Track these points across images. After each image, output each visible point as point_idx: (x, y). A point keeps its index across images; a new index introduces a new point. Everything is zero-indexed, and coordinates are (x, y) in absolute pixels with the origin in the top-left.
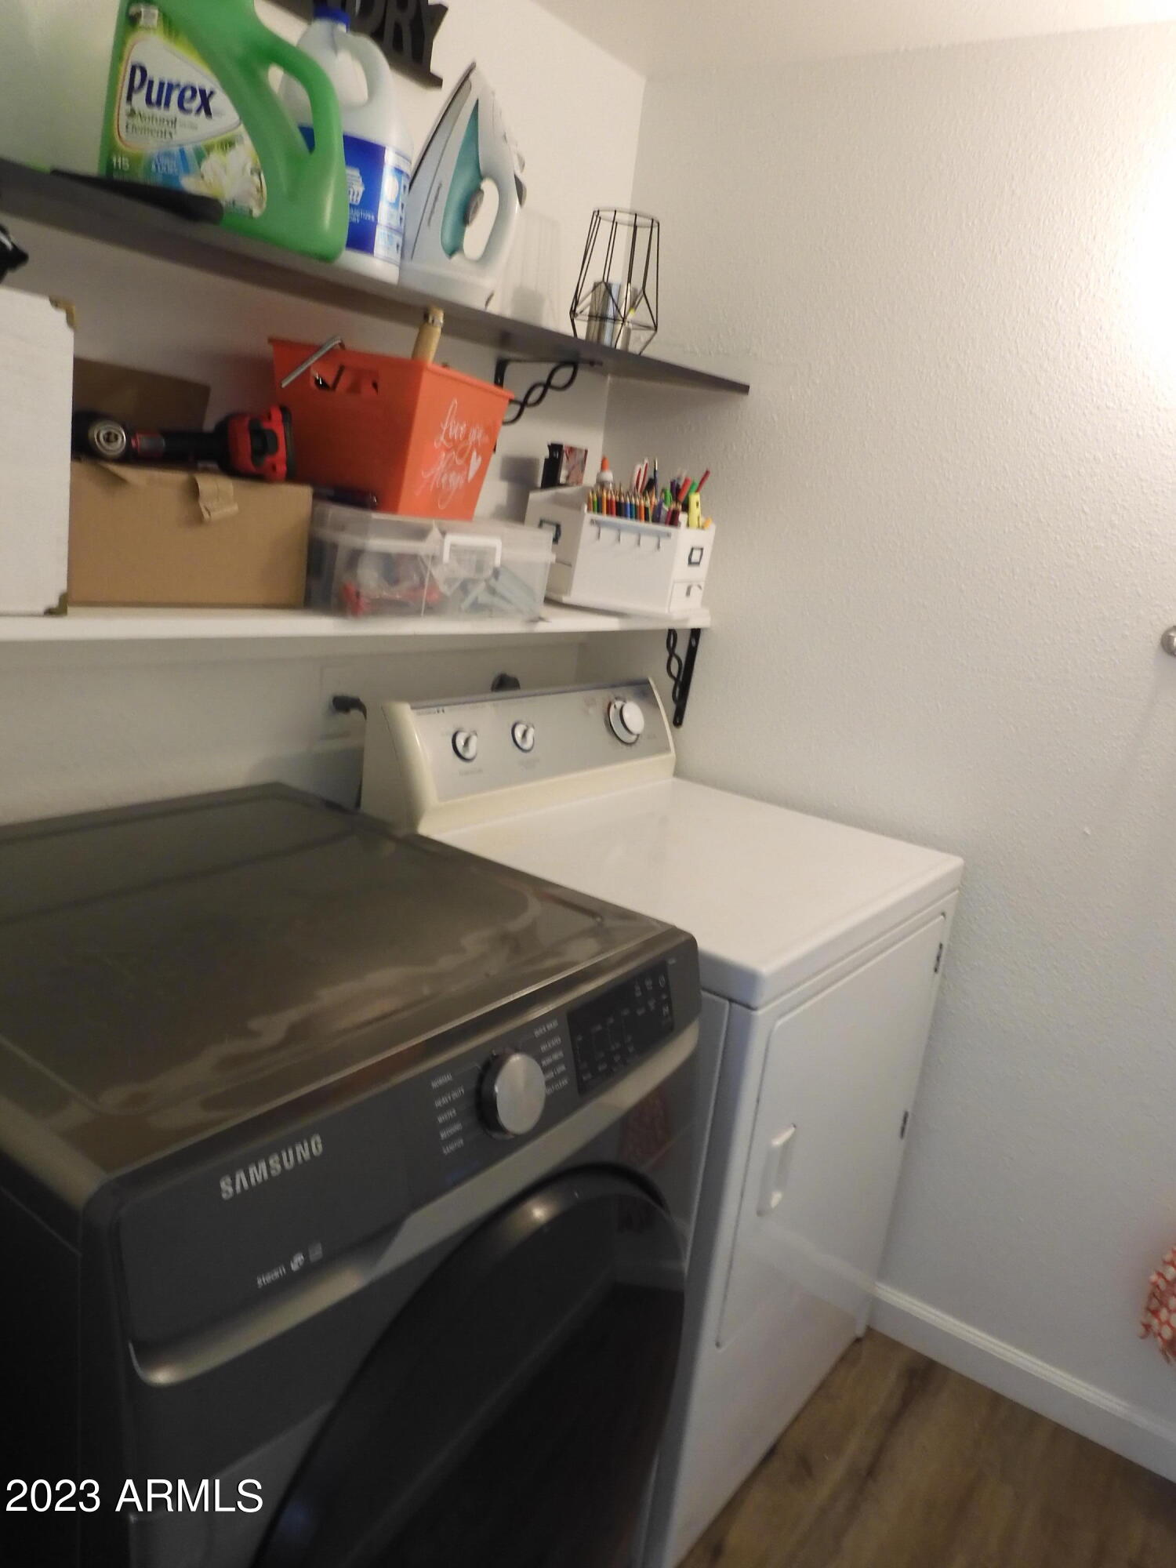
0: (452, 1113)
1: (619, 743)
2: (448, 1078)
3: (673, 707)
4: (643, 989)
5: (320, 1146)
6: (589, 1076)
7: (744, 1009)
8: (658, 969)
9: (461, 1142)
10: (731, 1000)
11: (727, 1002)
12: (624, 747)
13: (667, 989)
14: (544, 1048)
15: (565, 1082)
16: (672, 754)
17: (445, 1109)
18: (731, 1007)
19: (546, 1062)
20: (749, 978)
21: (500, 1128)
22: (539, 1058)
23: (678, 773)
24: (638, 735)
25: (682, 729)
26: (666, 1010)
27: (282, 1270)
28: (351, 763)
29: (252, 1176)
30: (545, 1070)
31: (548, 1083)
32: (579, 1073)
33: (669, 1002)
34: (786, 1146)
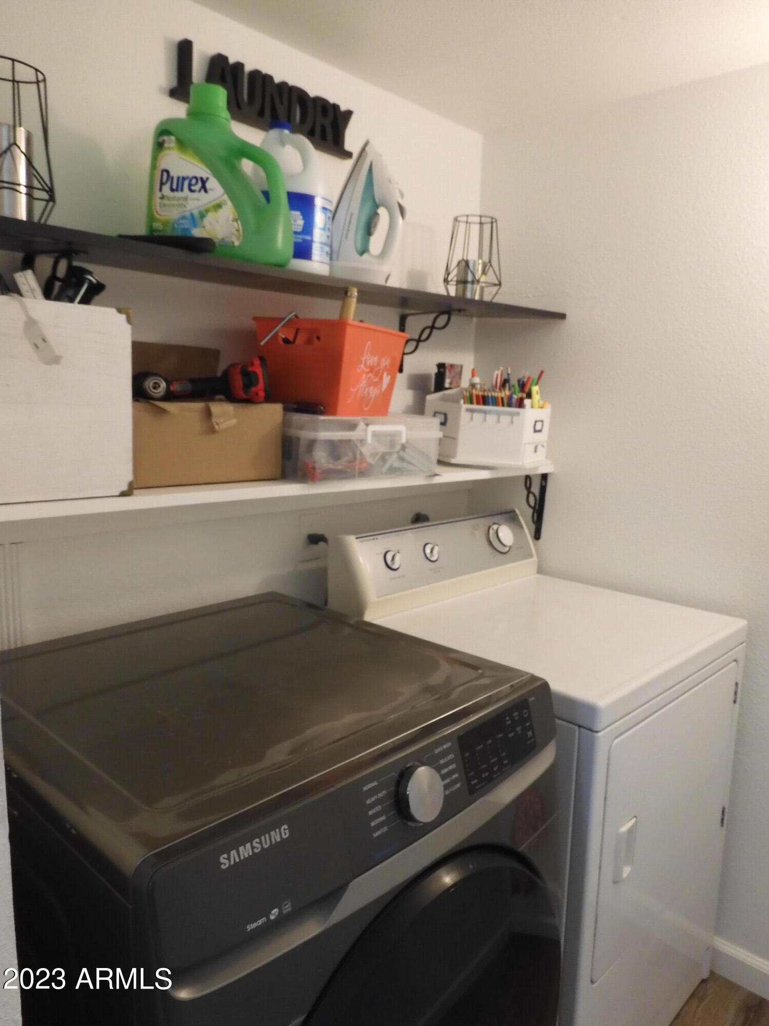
0: (378, 808)
1: (497, 553)
2: (375, 784)
3: (533, 527)
4: (512, 718)
5: (287, 831)
6: (476, 781)
7: (590, 732)
8: (521, 705)
9: (385, 829)
10: (580, 726)
11: (577, 728)
12: (501, 555)
13: (529, 718)
14: (442, 762)
15: (458, 785)
16: (535, 558)
17: (373, 806)
18: (579, 731)
19: (444, 771)
20: (590, 710)
21: (411, 818)
22: (438, 769)
23: (540, 571)
24: (510, 547)
25: (540, 541)
26: (530, 734)
27: (264, 919)
28: (320, 577)
29: (241, 853)
30: (443, 777)
31: (446, 787)
32: (469, 780)
33: (531, 728)
34: (631, 831)
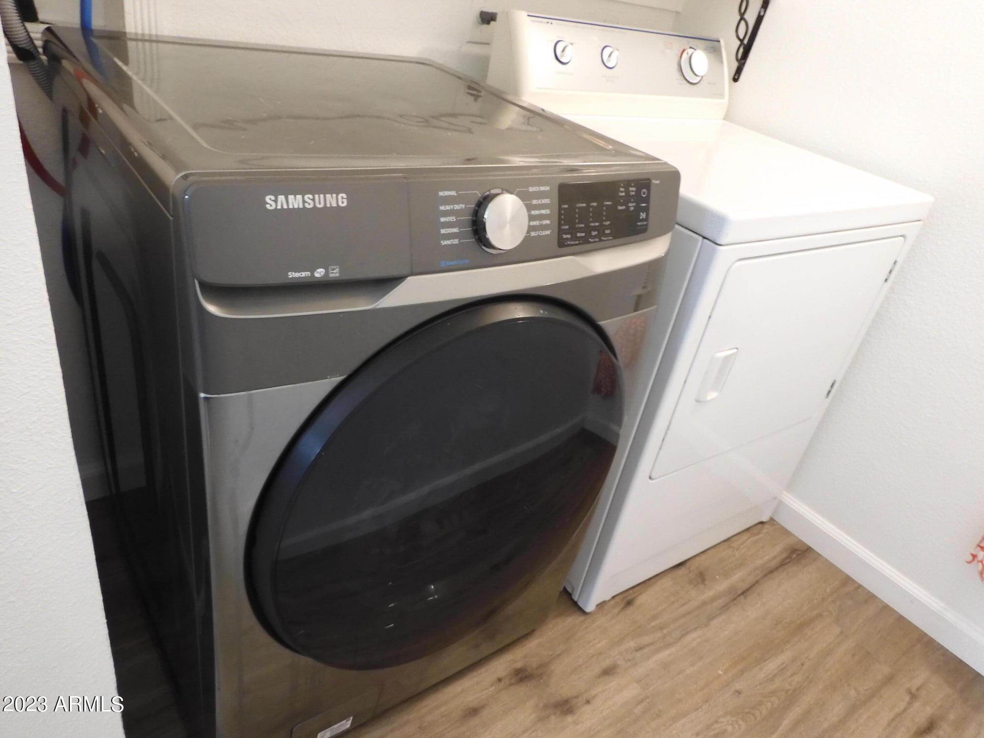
0: (452, 219)
1: (686, 82)
2: (453, 193)
4: (627, 192)
5: (345, 201)
6: (569, 236)
7: (713, 244)
8: (643, 183)
9: (456, 241)
10: (704, 238)
11: (701, 238)
12: (688, 85)
13: (647, 200)
14: (535, 202)
15: (548, 232)
16: (726, 100)
17: (446, 214)
18: (702, 242)
19: (534, 212)
20: (720, 221)
21: (489, 245)
22: (529, 207)
24: (702, 77)
25: (737, 83)
26: (643, 215)
27: (308, 274)
29: (290, 201)
30: (531, 218)
31: (531, 229)
32: (560, 231)
33: (646, 210)
34: (727, 358)
